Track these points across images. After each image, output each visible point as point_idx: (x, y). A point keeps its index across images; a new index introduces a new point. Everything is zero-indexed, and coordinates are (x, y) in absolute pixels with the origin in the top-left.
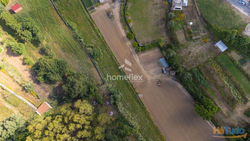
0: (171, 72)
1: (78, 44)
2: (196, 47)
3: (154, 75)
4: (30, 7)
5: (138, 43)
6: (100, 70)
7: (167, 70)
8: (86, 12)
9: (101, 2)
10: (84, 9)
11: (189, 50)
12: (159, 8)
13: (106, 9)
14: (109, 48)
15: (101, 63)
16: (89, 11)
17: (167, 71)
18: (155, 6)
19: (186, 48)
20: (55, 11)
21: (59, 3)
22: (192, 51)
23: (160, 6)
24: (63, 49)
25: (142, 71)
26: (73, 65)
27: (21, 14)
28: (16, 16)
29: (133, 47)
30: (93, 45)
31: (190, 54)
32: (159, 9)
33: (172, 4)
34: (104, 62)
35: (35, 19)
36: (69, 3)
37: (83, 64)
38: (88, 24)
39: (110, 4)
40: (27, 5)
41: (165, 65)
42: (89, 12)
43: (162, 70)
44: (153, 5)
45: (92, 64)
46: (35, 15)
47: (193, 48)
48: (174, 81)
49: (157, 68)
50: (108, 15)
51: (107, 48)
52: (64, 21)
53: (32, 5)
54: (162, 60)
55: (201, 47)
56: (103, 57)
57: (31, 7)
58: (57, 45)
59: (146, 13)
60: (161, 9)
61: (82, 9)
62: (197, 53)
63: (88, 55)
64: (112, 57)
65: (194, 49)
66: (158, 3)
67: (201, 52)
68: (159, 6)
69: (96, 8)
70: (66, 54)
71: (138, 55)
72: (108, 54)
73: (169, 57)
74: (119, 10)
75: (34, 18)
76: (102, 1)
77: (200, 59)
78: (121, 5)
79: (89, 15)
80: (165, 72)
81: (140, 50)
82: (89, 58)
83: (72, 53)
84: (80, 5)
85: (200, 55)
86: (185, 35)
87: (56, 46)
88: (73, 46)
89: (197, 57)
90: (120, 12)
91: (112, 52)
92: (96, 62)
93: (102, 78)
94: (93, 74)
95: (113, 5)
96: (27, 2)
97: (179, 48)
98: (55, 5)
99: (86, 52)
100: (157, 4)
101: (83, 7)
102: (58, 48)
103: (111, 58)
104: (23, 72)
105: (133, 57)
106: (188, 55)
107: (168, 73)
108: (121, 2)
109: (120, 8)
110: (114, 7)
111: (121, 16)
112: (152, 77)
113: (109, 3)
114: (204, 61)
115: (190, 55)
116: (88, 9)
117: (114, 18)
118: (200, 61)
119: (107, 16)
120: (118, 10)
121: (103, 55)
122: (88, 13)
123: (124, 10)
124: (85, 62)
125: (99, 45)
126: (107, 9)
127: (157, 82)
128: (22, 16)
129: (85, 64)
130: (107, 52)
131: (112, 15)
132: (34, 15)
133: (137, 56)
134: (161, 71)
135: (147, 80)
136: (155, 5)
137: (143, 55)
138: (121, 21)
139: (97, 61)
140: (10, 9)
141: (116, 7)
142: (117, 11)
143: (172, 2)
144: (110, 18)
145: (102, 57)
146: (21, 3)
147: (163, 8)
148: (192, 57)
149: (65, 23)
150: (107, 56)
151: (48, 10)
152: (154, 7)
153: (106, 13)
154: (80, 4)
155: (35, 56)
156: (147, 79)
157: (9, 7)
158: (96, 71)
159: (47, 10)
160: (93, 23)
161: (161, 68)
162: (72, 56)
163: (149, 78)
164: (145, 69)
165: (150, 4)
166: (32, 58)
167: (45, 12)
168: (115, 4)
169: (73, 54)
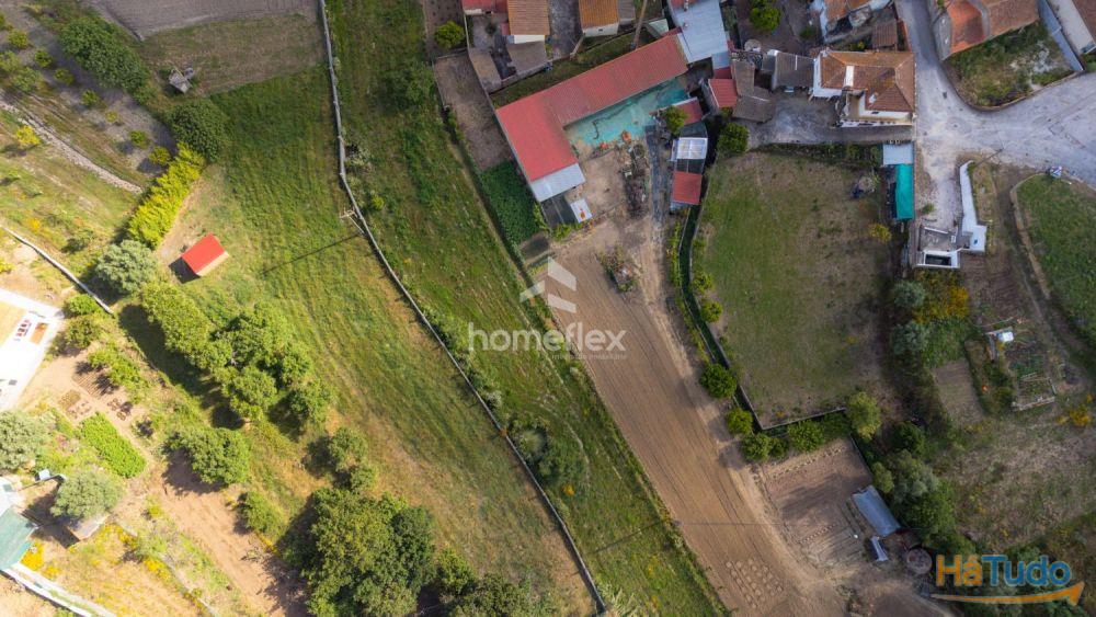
0: (912, 559)
1: (481, 417)
2: (1032, 448)
3: (829, 567)
4: (263, 245)
5: (754, 416)
6: (580, 543)
7: (891, 543)
8: (512, 265)
9: (580, 219)
10: (503, 250)
11: (997, 459)
12: (847, 252)
13: (600, 248)
14: (617, 432)
15: (586, 506)
16: (524, 261)
17: (888, 550)
18: (826, 239)
19: (984, 447)
20: (372, 262)
21: (390, 220)
22: (1013, 464)
23: (849, 243)
24: (413, 442)
25: (771, 547)
26: (460, 518)
27: (224, 278)
28: (204, 293)
29: (731, 433)
30: (545, 422)
31: (1001, 478)
32: (848, 256)
33: (906, 233)
34: (596, 504)
35: (284, 301)
36: (435, 222)
37: (504, 514)
38: (521, 318)
39: (619, 226)
40: (246, 237)
41: (885, 525)
42: (526, 263)
43: (868, 543)
44: (819, 236)
45: (544, 515)
46: (284, 279)
47: (1015, 449)
48: (923, 601)
49: (844, 535)
50: (611, 277)
51: (608, 432)
52: (414, 309)
53: (270, 234)
54: (868, 502)
55: (1058, 447)
56: (591, 478)
57: (267, 244)
58: (383, 424)
59: (788, 272)
60: (856, 253)
61: (493, 247)
62: (1035, 476)
63: (525, 470)
64: (634, 481)
65: (1020, 453)
66: (844, 228)
67: (1058, 471)
68: (844, 238)
69: (555, 246)
70: (425, 464)
71: (753, 470)
72: (616, 464)
73: (908, 494)
74: (661, 255)
75: (277, 296)
76: (583, 215)
77: (1050, 503)
78: (669, 233)
79: (524, 275)
80: (883, 557)
81: (765, 451)
82: (527, 487)
83: (451, 461)
84: (483, 233)
85: (1051, 487)
86: (977, 387)
87: (379, 427)
88: (455, 429)
89: (1038, 496)
90: (665, 264)
91: (631, 454)
92: (564, 507)
93: (589, 585)
94: (549, 567)
95: (630, 228)
96: (250, 223)
97: (947, 446)
98: (373, 232)
99: (515, 455)
100: (837, 230)
101: (497, 240)
102: (390, 437)
103: (629, 486)
104: (236, 566)
105: (732, 482)
106: (994, 481)
107: (895, 561)
108: (667, 216)
109: (667, 245)
110: (635, 241)
111: (668, 281)
112: (821, 576)
113: (615, 222)
114: (1071, 515)
115: (1001, 483)
116: (518, 248)
117: (638, 291)
118: (1051, 517)
119: (604, 283)
120: (657, 252)
121: (591, 470)
122: (520, 266)
123: (684, 255)
124: (512, 506)
125: (574, 418)
126: (607, 247)
127: (844, 606)
128: (228, 290)
129: (510, 515)
130: (609, 452)
131: (628, 278)
132: (280, 281)
133: (751, 476)
134: (864, 551)
135: (798, 593)
136: (829, 237)
137: (774, 470)
138: (670, 305)
139: (563, 495)
140: (173, 260)
141: (649, 239)
142: (653, 256)
143: (905, 228)
144: (619, 291)
145: (588, 477)
146: (222, 227)
147: (866, 250)
148: (1010, 494)
149: (419, 319)
150: (612, 472)
151: (344, 259)
152: (825, 247)
153: (601, 269)
154: (485, 228)
155: (288, 484)
156: (795, 588)
157: (172, 251)
158: (562, 546)
159: (339, 256)
160: (543, 317)
161: (863, 536)
162: (453, 475)
163: (807, 581)
164: (785, 538)
165: (802, 231)
166: (274, 494)
167: (329, 267)
168: (640, 227)
169: (455, 468)
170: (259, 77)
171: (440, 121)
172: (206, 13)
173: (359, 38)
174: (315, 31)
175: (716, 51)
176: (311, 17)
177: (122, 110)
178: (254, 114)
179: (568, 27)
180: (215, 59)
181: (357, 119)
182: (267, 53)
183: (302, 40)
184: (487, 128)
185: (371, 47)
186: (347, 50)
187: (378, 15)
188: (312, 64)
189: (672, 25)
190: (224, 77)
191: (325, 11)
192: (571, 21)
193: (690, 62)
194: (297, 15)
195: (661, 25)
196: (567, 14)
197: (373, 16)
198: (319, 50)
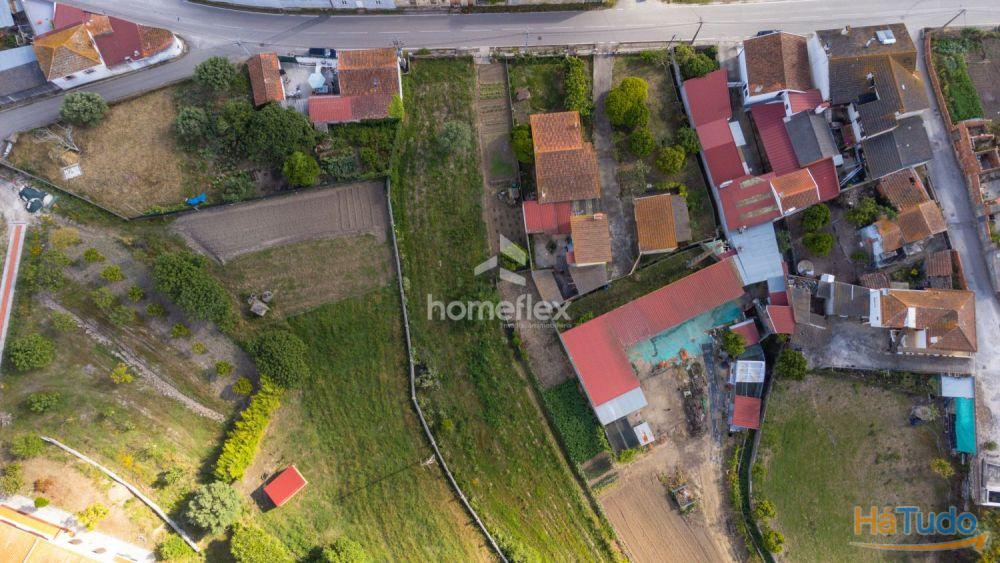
4: (339, 470)
8: (577, 487)
9: (643, 443)
10: (567, 470)
12: (906, 480)
13: (661, 468)
16: (587, 481)
18: (884, 465)
20: (442, 485)
21: (459, 439)
23: (908, 469)
27: (302, 505)
28: (284, 522)
32: (907, 484)
33: (967, 466)
35: (360, 527)
36: (501, 440)
38: (586, 540)
39: (679, 445)
40: (323, 463)
42: (589, 483)
44: (877, 462)
46: (359, 505)
50: (672, 500)
52: (484, 534)
53: (345, 458)
57: (343, 469)
59: (846, 497)
60: (915, 481)
61: (558, 467)
66: (901, 454)
68: (902, 465)
69: (617, 466)
74: (721, 475)
75: (352, 522)
76: (646, 439)
78: (728, 453)
79: (588, 494)
84: (548, 453)
90: (725, 484)
95: (690, 448)
96: (326, 448)
98: (442, 454)
100: (894, 457)
101: (559, 455)
108: (726, 435)
109: (726, 466)
110: (695, 461)
111: (728, 502)
113: (675, 441)
116: (581, 468)
117: (699, 512)
119: (666, 504)
120: (716, 472)
122: (583, 485)
123: (743, 475)
126: (667, 467)
128: (307, 517)
131: (689, 499)
132: (356, 507)
136: (886, 463)
138: (730, 526)
140: (255, 489)
141: (708, 460)
142: (712, 477)
143: (966, 461)
144: (681, 513)
146: (300, 452)
147: (926, 479)
149: (488, 543)
151: (416, 483)
152: (883, 473)
153: (663, 490)
154: (550, 447)
157: (254, 479)
159: (411, 481)
160: (608, 541)
165: (859, 455)
167: (401, 490)
168: (700, 447)
170: (332, 297)
171: (505, 340)
172: (283, 236)
173: (426, 256)
174: (386, 251)
175: (772, 275)
176: (381, 237)
177: (206, 338)
178: (329, 335)
179: (625, 244)
180: (291, 281)
181: (427, 337)
182: (341, 273)
183: (373, 260)
184: (549, 345)
185: (437, 265)
186: (415, 268)
187: (444, 233)
188: (383, 283)
189: (728, 247)
190: (299, 298)
191: (395, 231)
192: (628, 239)
193: (746, 284)
194: (368, 235)
195: (716, 247)
196: (623, 232)
197: (439, 234)
198: (389, 269)
